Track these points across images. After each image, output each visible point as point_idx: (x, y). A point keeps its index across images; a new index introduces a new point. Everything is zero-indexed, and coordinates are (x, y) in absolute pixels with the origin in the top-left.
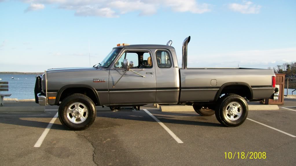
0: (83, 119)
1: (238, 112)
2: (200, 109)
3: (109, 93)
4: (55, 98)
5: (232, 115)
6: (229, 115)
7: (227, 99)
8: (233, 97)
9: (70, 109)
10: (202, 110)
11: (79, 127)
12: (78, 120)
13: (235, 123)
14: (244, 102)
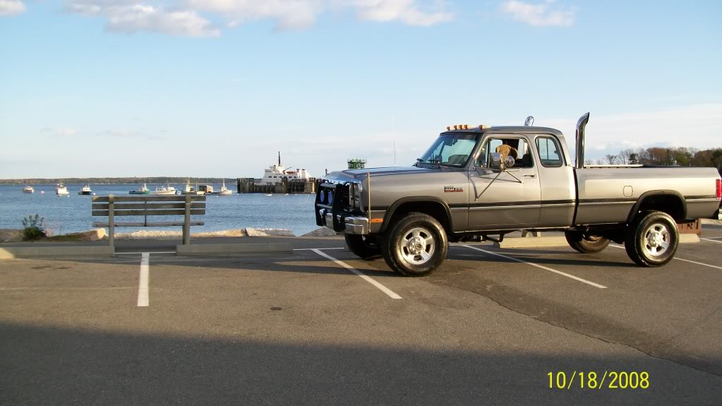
0: (426, 257)
1: (663, 241)
2: (581, 240)
3: (469, 211)
4: (381, 220)
5: (654, 246)
6: (649, 247)
7: (647, 219)
8: (655, 215)
9: (405, 239)
10: (584, 242)
11: (422, 270)
12: (418, 258)
13: (659, 260)
14: (673, 224)
